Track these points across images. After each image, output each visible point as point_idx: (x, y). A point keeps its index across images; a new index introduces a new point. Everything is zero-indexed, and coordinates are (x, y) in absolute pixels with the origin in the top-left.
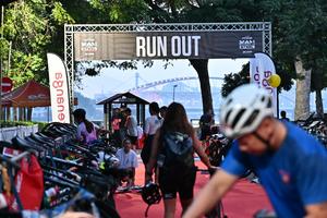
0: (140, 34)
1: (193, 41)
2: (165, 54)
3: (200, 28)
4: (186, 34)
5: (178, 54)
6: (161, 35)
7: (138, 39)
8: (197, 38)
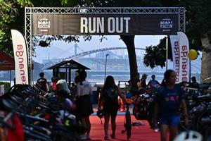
0: (83, 15)
1: (124, 21)
2: (103, 31)
3: (130, 11)
4: (119, 16)
5: (113, 31)
6: (100, 16)
7: (82, 19)
8: (127, 19)
